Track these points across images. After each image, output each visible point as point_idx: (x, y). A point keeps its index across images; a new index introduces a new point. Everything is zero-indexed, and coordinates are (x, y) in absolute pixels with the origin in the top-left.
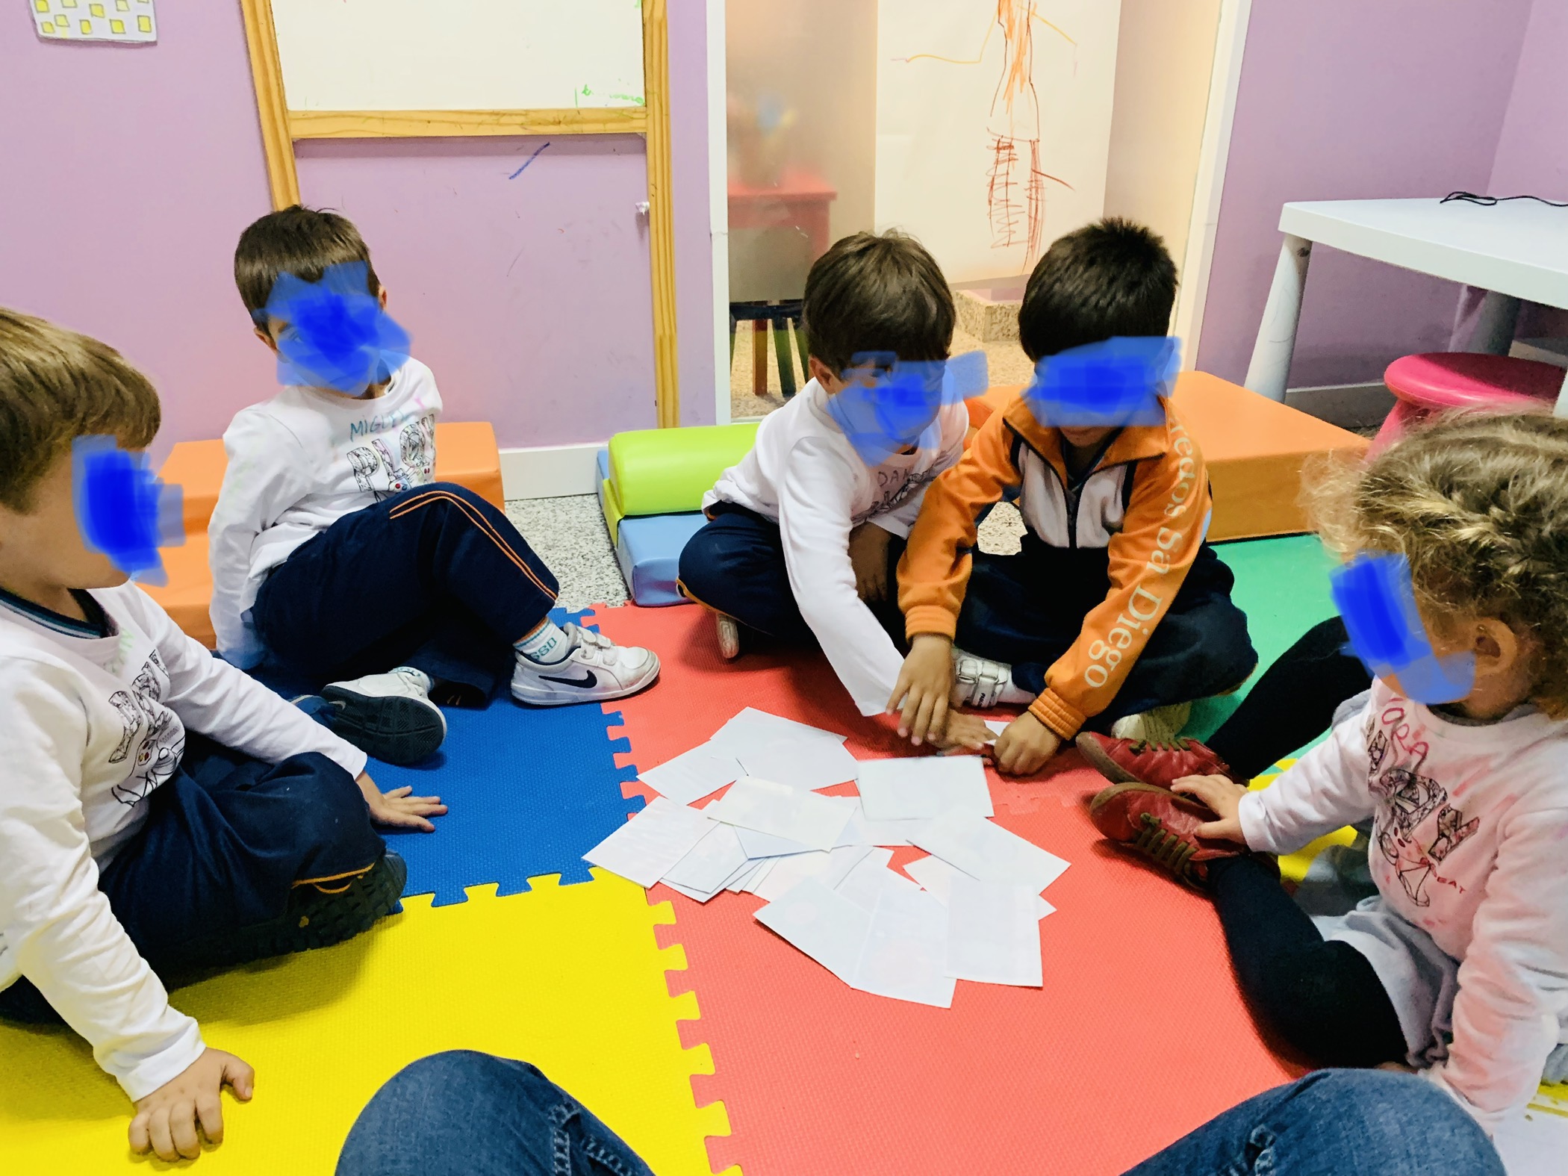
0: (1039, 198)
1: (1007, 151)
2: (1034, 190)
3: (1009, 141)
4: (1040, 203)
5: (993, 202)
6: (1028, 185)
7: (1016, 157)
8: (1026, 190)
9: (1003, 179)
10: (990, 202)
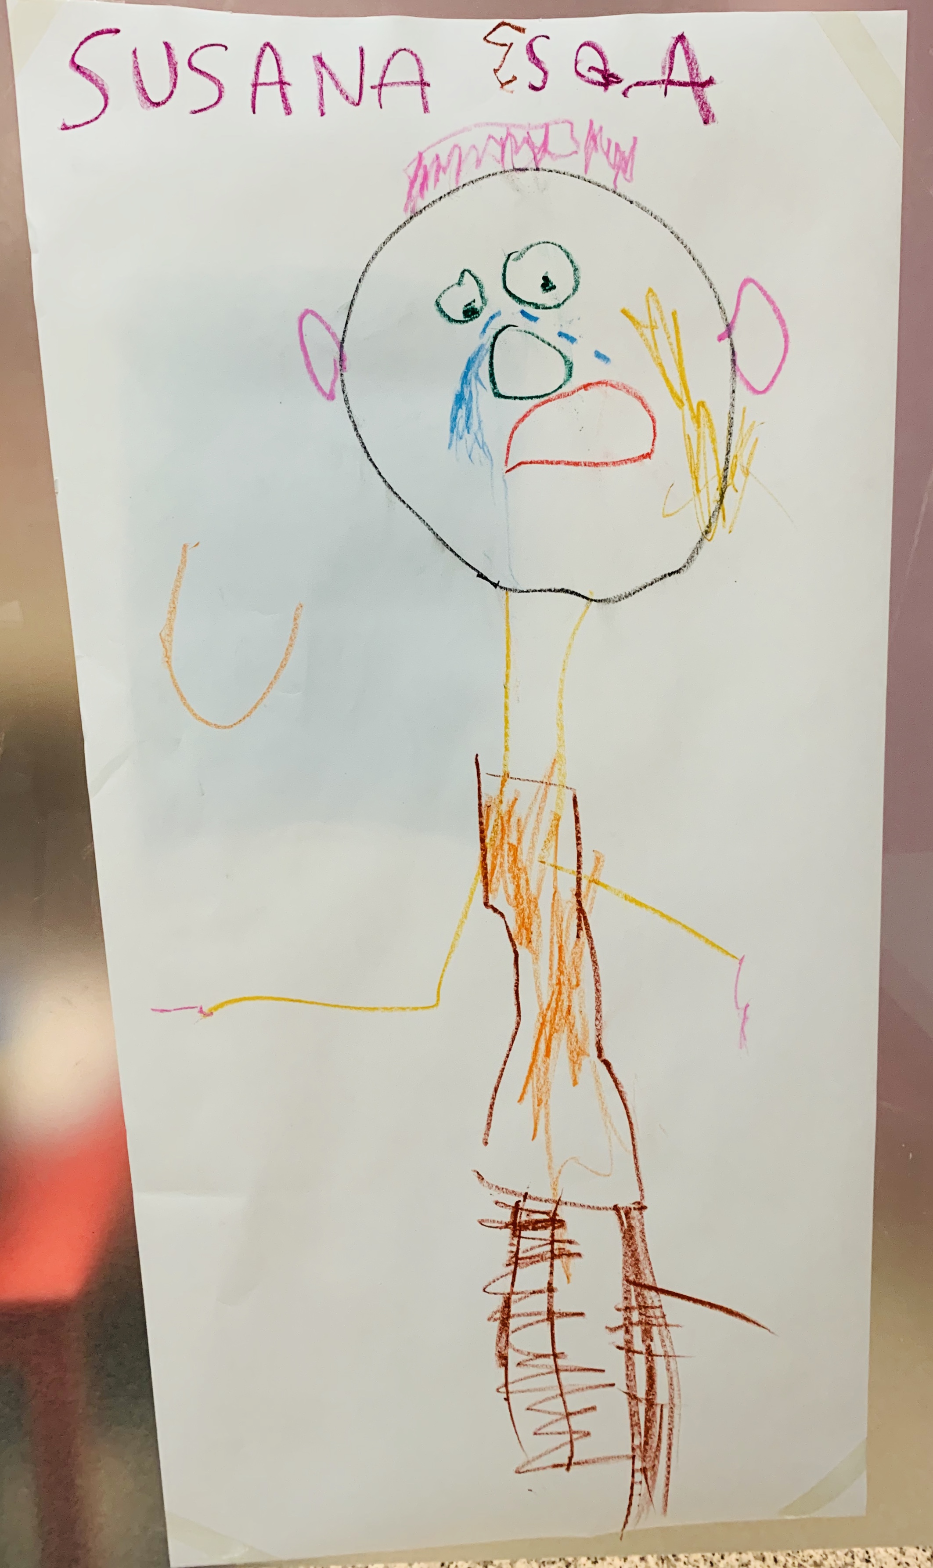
0: (657, 1348)
1: (546, 1234)
2: (637, 1331)
3: (550, 1207)
4: (660, 1364)
5: (513, 1358)
6: (618, 1319)
7: (572, 1249)
8: (613, 1330)
9: (540, 1303)
10: (503, 1359)
